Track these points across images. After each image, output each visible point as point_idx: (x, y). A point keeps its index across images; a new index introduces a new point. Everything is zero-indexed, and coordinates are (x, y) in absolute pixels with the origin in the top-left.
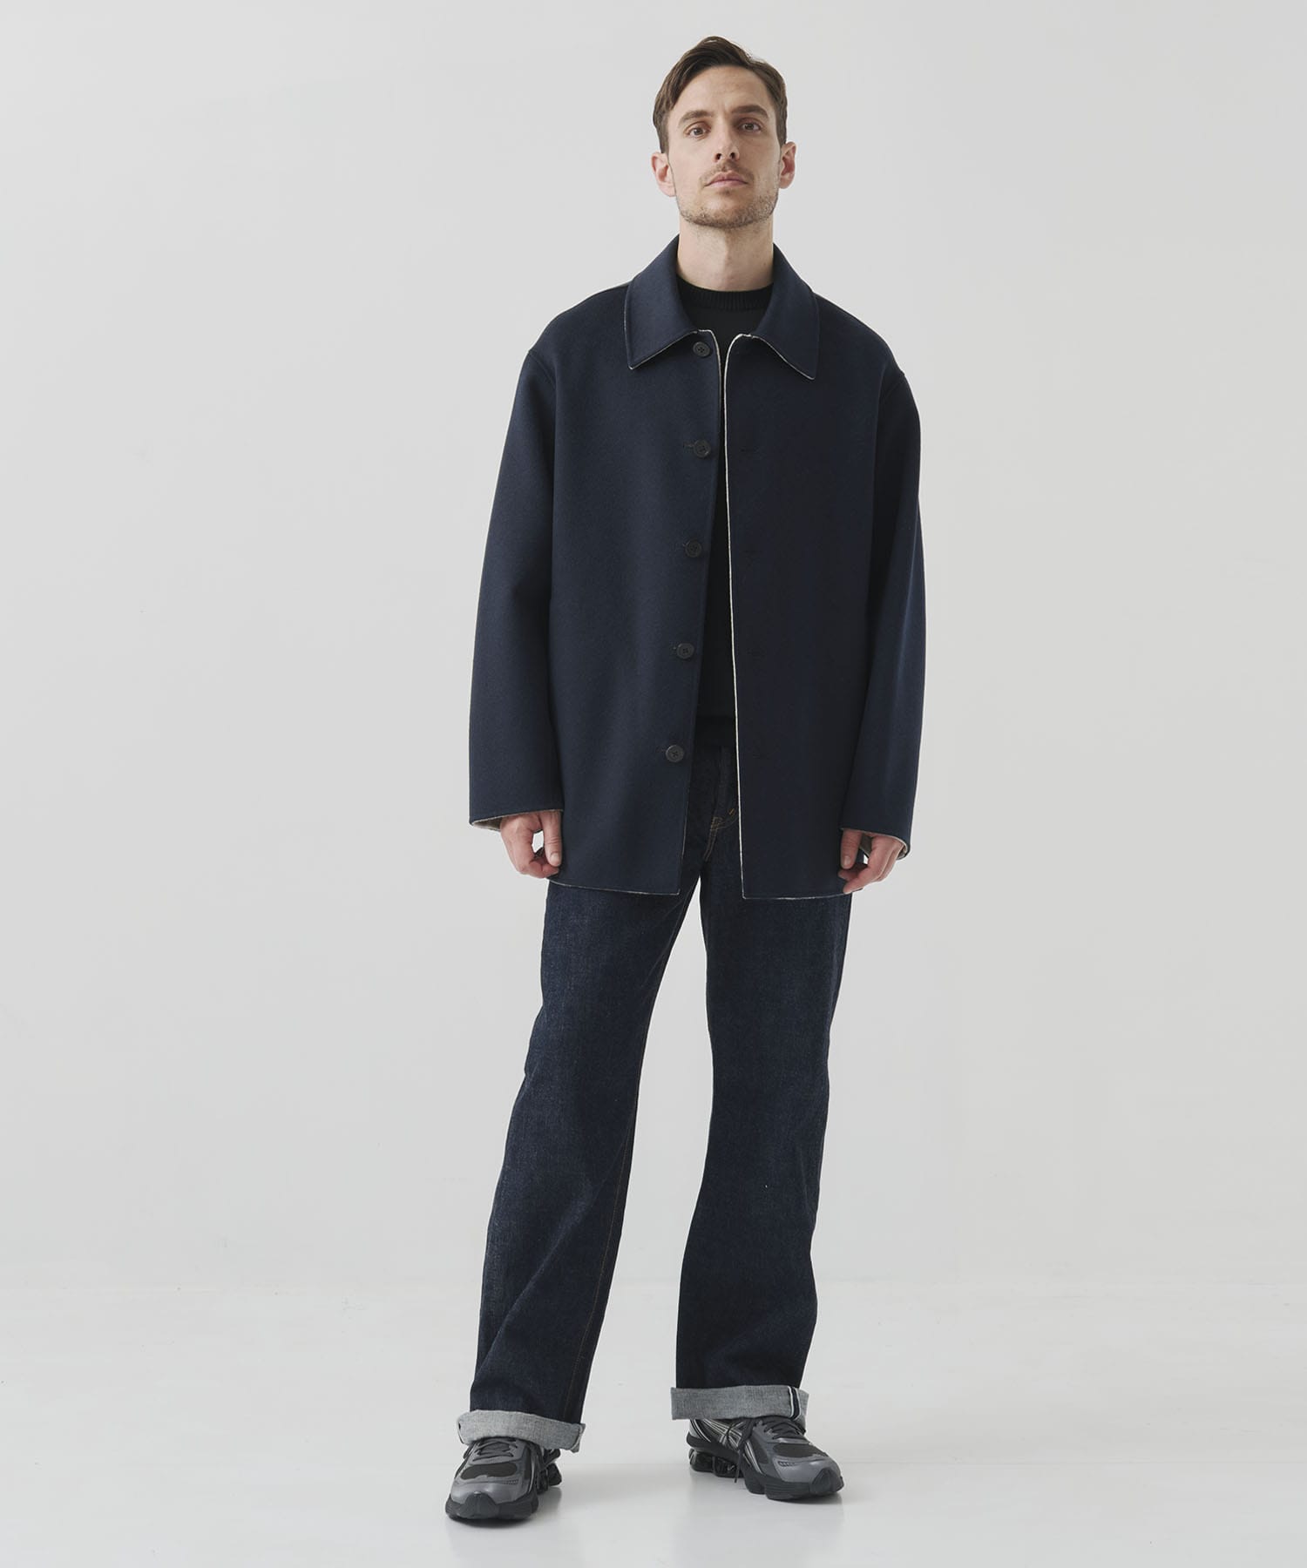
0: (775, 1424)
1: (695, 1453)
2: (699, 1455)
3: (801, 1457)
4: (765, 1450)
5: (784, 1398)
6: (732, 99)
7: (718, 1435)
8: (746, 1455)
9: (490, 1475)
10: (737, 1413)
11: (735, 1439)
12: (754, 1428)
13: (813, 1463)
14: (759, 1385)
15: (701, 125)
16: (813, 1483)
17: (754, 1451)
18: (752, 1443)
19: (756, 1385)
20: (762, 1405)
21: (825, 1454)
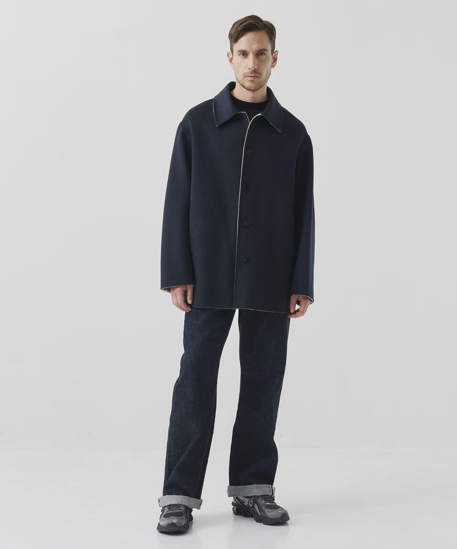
0: (265, 498)
1: (235, 509)
2: (237, 509)
3: (275, 509)
4: (262, 507)
5: (268, 489)
6: (255, 47)
7: (244, 502)
8: (255, 509)
9: (175, 516)
10: (252, 494)
11: (251, 503)
12: (258, 499)
13: (279, 511)
14: (260, 484)
15: (244, 54)
16: (280, 518)
17: (258, 507)
18: (257, 504)
19: (259, 484)
20: (261, 491)
21: (283, 508)
